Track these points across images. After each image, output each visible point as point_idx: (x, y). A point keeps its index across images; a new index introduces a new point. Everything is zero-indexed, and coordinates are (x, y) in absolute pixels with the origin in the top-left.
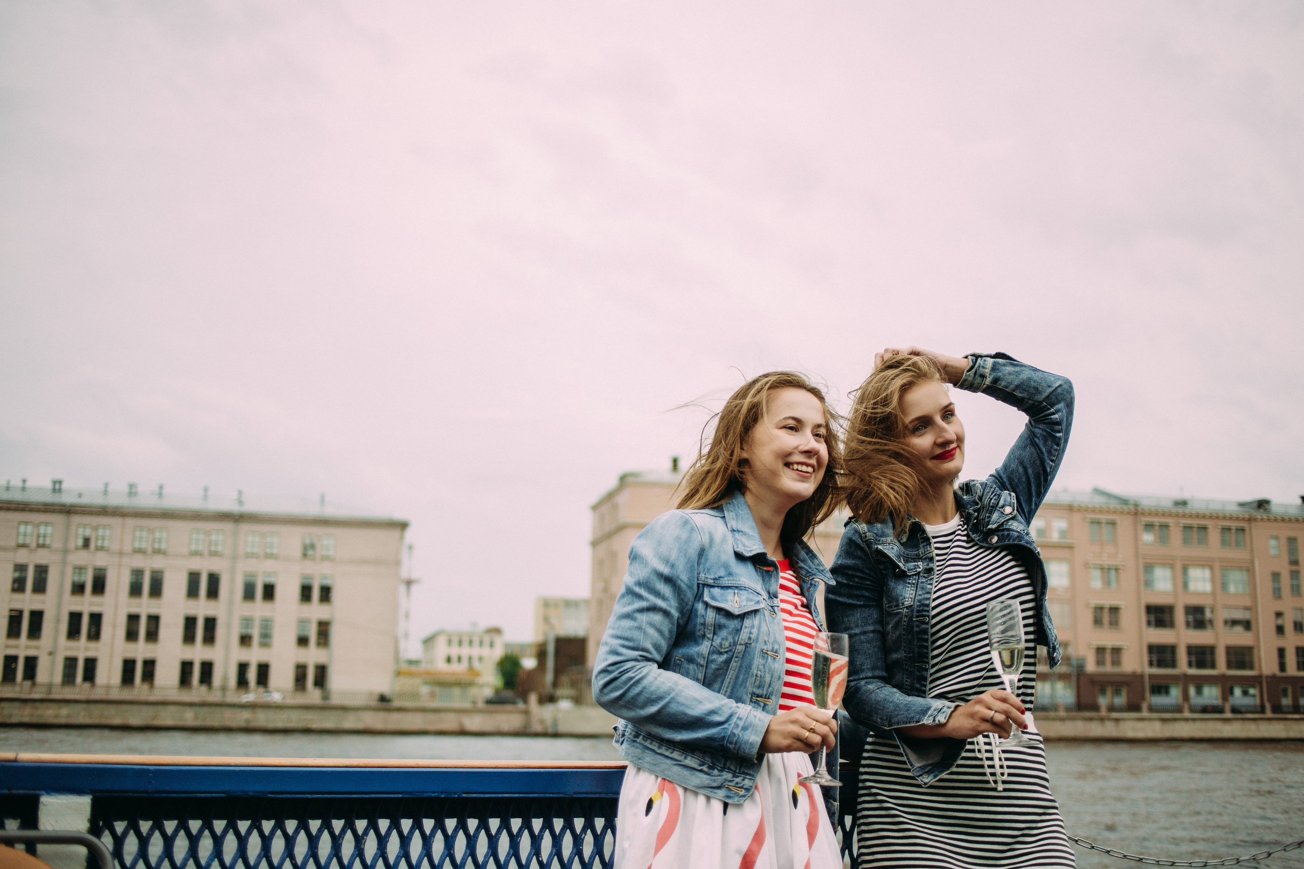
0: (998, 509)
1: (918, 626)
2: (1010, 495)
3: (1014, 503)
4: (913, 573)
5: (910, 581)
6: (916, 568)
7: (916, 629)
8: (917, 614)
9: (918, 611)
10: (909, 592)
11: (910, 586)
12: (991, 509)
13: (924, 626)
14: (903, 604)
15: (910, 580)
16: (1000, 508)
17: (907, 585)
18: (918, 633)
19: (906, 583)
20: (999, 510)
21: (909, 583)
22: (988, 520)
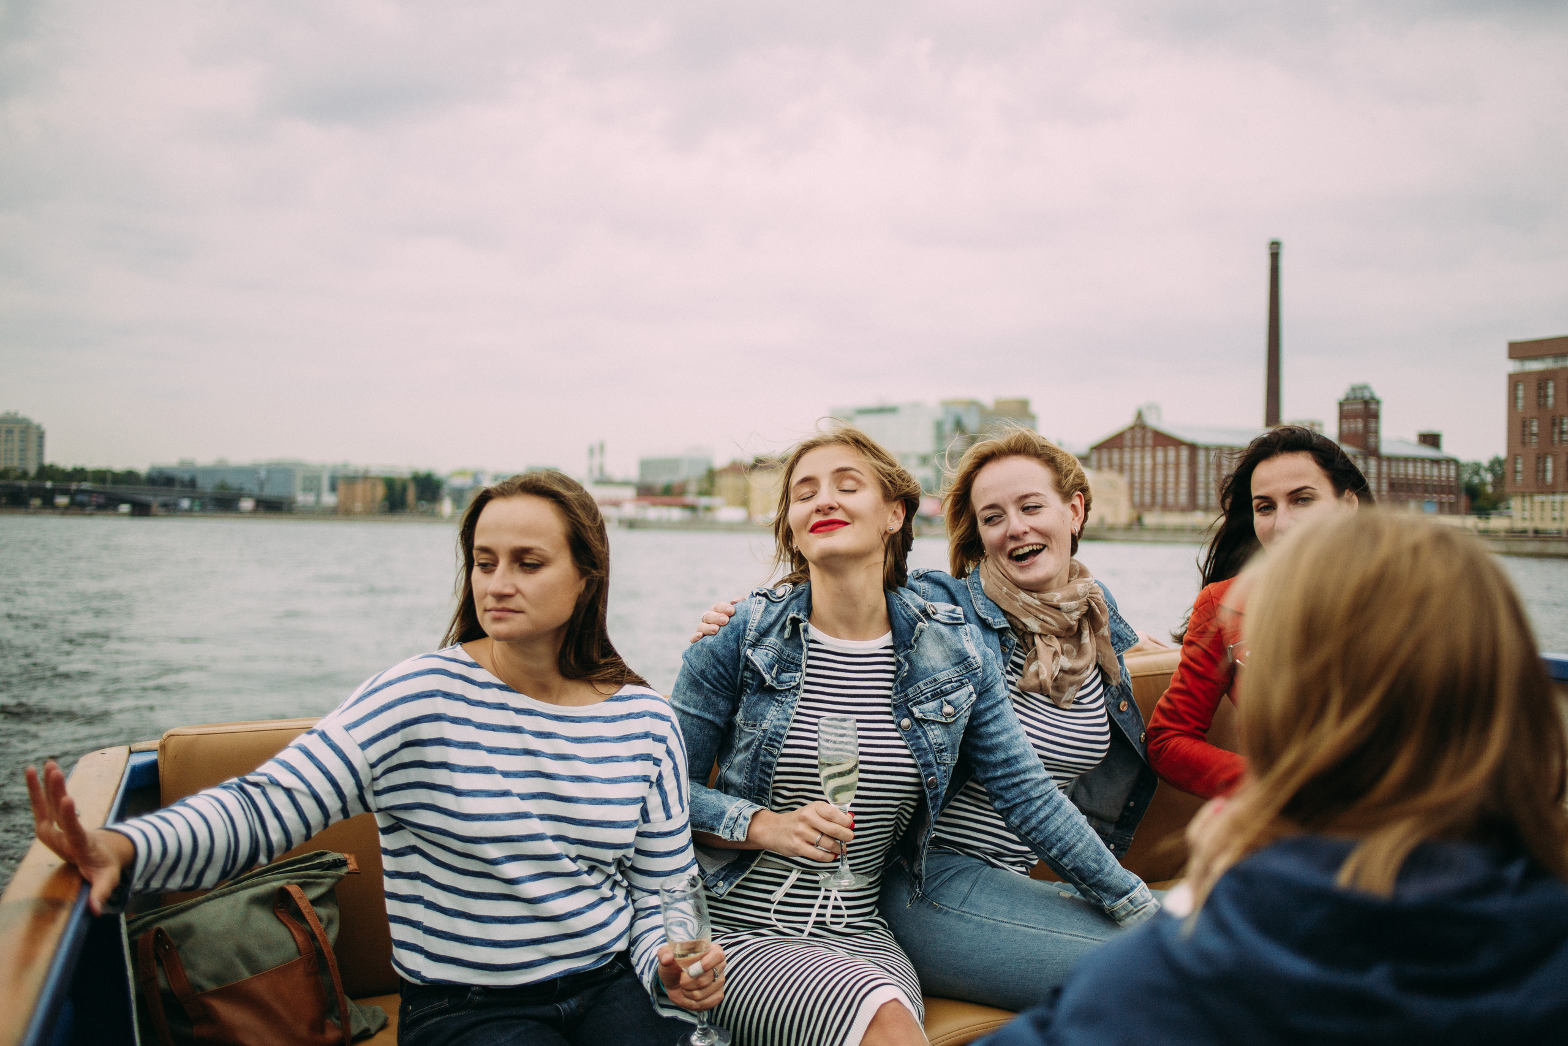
0: (943, 700)
1: (764, 756)
2: (970, 696)
3: (963, 709)
4: (786, 688)
5: (779, 698)
6: (791, 681)
7: (761, 758)
8: (768, 742)
9: (770, 739)
10: (772, 712)
11: (776, 704)
12: (937, 692)
13: (770, 758)
14: (761, 725)
15: (779, 696)
16: (945, 700)
17: (774, 702)
18: (763, 763)
19: (774, 700)
20: (942, 702)
21: (777, 701)
22: (924, 700)
